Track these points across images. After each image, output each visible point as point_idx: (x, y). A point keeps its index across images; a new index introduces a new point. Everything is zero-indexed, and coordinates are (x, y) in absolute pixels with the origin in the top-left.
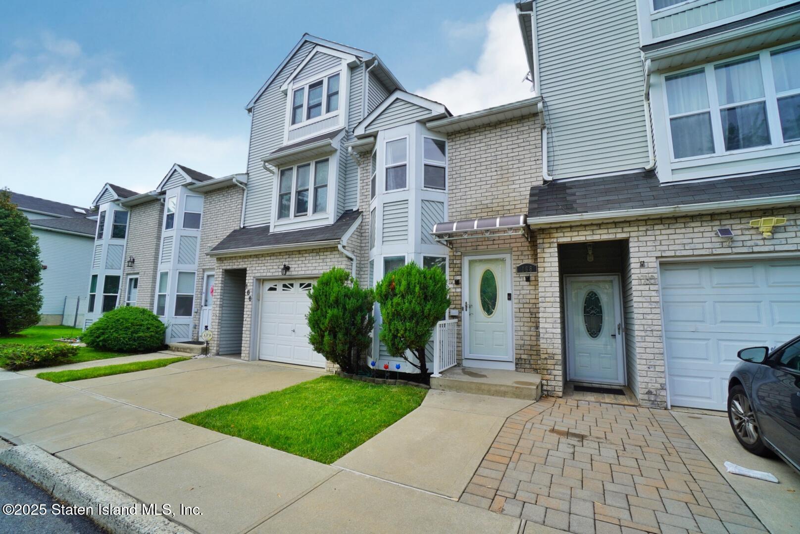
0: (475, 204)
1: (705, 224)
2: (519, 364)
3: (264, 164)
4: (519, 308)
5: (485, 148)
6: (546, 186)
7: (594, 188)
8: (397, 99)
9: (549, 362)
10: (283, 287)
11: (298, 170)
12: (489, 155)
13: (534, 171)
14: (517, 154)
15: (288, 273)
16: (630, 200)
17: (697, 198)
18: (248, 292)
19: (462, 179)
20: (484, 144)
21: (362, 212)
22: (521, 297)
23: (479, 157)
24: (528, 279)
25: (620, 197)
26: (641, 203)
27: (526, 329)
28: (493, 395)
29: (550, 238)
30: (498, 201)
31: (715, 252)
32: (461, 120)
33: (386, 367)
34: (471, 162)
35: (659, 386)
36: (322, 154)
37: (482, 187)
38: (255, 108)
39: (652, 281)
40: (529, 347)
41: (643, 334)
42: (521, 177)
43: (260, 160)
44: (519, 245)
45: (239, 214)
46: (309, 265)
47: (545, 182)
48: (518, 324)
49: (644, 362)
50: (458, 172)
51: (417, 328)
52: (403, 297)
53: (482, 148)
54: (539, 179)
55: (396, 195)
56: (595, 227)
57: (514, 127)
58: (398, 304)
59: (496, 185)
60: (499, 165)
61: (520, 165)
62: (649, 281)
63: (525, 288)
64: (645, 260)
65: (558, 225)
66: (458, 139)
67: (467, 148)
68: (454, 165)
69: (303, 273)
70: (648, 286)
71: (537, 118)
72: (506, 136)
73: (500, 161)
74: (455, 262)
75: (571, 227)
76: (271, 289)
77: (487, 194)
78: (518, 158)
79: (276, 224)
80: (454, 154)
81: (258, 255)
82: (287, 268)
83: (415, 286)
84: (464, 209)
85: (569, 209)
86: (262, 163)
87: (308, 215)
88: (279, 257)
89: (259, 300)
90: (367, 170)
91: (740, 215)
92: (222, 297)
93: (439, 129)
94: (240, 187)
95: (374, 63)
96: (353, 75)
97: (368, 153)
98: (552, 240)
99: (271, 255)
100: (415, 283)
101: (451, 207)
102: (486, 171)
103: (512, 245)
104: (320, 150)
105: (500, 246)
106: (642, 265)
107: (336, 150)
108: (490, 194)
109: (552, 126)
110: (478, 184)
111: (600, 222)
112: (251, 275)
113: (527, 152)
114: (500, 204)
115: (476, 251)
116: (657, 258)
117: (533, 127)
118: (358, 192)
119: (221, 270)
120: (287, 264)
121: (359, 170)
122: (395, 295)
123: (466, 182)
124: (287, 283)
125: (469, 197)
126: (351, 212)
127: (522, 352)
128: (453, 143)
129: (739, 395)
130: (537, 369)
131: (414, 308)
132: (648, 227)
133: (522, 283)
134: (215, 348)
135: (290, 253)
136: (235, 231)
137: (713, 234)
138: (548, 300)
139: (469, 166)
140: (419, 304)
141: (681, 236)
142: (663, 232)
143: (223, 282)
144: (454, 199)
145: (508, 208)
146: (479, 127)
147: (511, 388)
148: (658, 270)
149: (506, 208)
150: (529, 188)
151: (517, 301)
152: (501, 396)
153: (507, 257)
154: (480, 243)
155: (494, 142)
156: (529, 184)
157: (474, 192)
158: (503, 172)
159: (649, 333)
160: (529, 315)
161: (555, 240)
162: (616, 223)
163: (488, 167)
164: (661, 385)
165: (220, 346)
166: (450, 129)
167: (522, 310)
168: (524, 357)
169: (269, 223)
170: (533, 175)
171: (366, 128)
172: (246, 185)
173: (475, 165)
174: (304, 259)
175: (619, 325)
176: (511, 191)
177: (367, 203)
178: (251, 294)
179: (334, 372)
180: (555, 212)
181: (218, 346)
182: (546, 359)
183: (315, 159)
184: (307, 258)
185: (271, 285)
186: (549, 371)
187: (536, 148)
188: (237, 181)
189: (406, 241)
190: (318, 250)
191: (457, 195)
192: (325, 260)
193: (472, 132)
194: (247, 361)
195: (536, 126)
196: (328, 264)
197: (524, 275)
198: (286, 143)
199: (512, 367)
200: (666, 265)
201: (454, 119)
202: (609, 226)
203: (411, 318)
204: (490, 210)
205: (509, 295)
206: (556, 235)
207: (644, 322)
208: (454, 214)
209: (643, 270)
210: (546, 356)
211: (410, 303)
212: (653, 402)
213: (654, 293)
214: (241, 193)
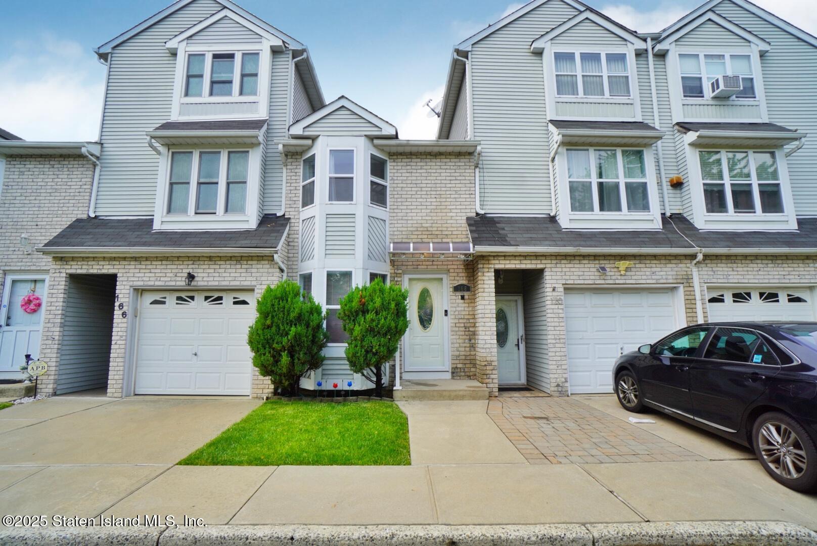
0: (416, 225)
1: (591, 262)
2: (455, 373)
3: (151, 140)
4: (456, 323)
5: (426, 175)
6: (478, 218)
7: (517, 225)
8: (343, 107)
9: (488, 368)
10: (177, 300)
11: (200, 157)
12: (430, 182)
13: (469, 203)
14: (454, 185)
15: (193, 283)
16: (546, 239)
17: (588, 243)
18: (121, 306)
19: (403, 200)
20: (424, 171)
21: (290, 218)
22: (457, 313)
23: (420, 182)
24: (463, 298)
25: (539, 236)
26: (554, 243)
27: (461, 341)
28: (453, 400)
29: (489, 264)
30: (437, 225)
31: (596, 283)
32: (408, 144)
33: (335, 386)
34: (412, 185)
35: (563, 380)
36: (238, 145)
37: (423, 211)
38: (113, 55)
39: (560, 302)
40: (464, 357)
41: (554, 341)
42: (458, 207)
43: (145, 133)
44: (456, 267)
45: (88, 198)
46: (224, 275)
47: (477, 214)
48: (454, 337)
49: (554, 363)
50: (400, 193)
51: (389, 343)
52: (377, 313)
53: (423, 174)
54: (472, 211)
55: (341, 207)
56: (522, 258)
57: (452, 160)
58: (372, 320)
59: (436, 211)
60: (438, 193)
61: (456, 196)
62: (558, 302)
63: (460, 305)
64: (556, 286)
65: (496, 254)
66: (400, 160)
67: (408, 171)
68: (395, 185)
69: (217, 283)
70: (557, 306)
71: (472, 157)
72: (445, 167)
73: (439, 189)
74: (396, 279)
75: (505, 256)
76: (155, 302)
77: (427, 218)
78: (455, 189)
79: (164, 220)
80: (396, 175)
81: (139, 258)
82: (191, 277)
83: (389, 303)
84: (406, 229)
85: (504, 241)
86: (148, 138)
87: (217, 214)
88: (177, 263)
89: (136, 316)
90: (296, 173)
91: (609, 258)
92: (64, 312)
93: (385, 148)
94: (90, 160)
95: (302, 55)
96: (275, 60)
97: (297, 155)
98: (490, 266)
99: (161, 259)
100: (389, 300)
101: (392, 226)
102: (426, 196)
103: (449, 267)
104: (240, 140)
105: (439, 267)
106: (554, 290)
107: (259, 144)
108: (430, 218)
109: (485, 166)
110: (418, 207)
111: (526, 254)
112: (124, 283)
113: (463, 185)
114: (439, 229)
115: (416, 269)
116: (563, 284)
117: (468, 164)
118: (284, 195)
119: (64, 275)
120: (191, 271)
121: (284, 170)
122: (368, 311)
123: (407, 204)
124: (183, 295)
125: (410, 218)
126: (273, 216)
127: (457, 362)
128: (395, 164)
129: (625, 377)
130: (470, 376)
131: (390, 324)
132: (558, 261)
133: (457, 301)
134: (51, 386)
135: (196, 259)
136: (79, 221)
137: (595, 270)
138: (487, 316)
139: (410, 189)
140: (393, 320)
141: (577, 270)
142: (567, 266)
143: (67, 292)
144: (395, 218)
145: (446, 233)
146: (421, 154)
147: (468, 392)
148: (562, 294)
149: (444, 233)
150: (465, 218)
151: (453, 317)
152: (460, 400)
153: (444, 277)
154: (421, 263)
155: (434, 171)
156: (464, 214)
157: (415, 214)
158: (441, 200)
159: (558, 341)
160: (463, 329)
161: (493, 266)
162: (536, 256)
163: (428, 193)
164: (565, 378)
165: (59, 382)
166: (394, 150)
167: (457, 325)
168: (459, 366)
169: (153, 215)
170: (467, 207)
171: (304, 128)
172: (98, 158)
173: (416, 189)
174: (217, 267)
175: (522, 337)
176: (449, 218)
177: (296, 209)
178: (125, 308)
179: (265, 398)
180: (493, 243)
181: (56, 382)
182: (485, 365)
183: (227, 148)
184: (222, 266)
185: (157, 297)
186: (488, 376)
187: (471, 183)
188: (88, 151)
189: (352, 256)
190: (239, 259)
191: (399, 214)
192: (249, 270)
193: (414, 157)
194: (119, 398)
195: (471, 164)
196: (253, 275)
197: (459, 294)
198: (175, 117)
199: (448, 376)
200: (568, 289)
201: (399, 142)
202: (532, 258)
203: (385, 335)
204: (430, 233)
205: (446, 311)
206: (493, 262)
207: (555, 333)
208: (395, 233)
209: (555, 294)
210: (486, 363)
211: (386, 318)
212: (560, 392)
213: (561, 311)
214: (91, 169)
